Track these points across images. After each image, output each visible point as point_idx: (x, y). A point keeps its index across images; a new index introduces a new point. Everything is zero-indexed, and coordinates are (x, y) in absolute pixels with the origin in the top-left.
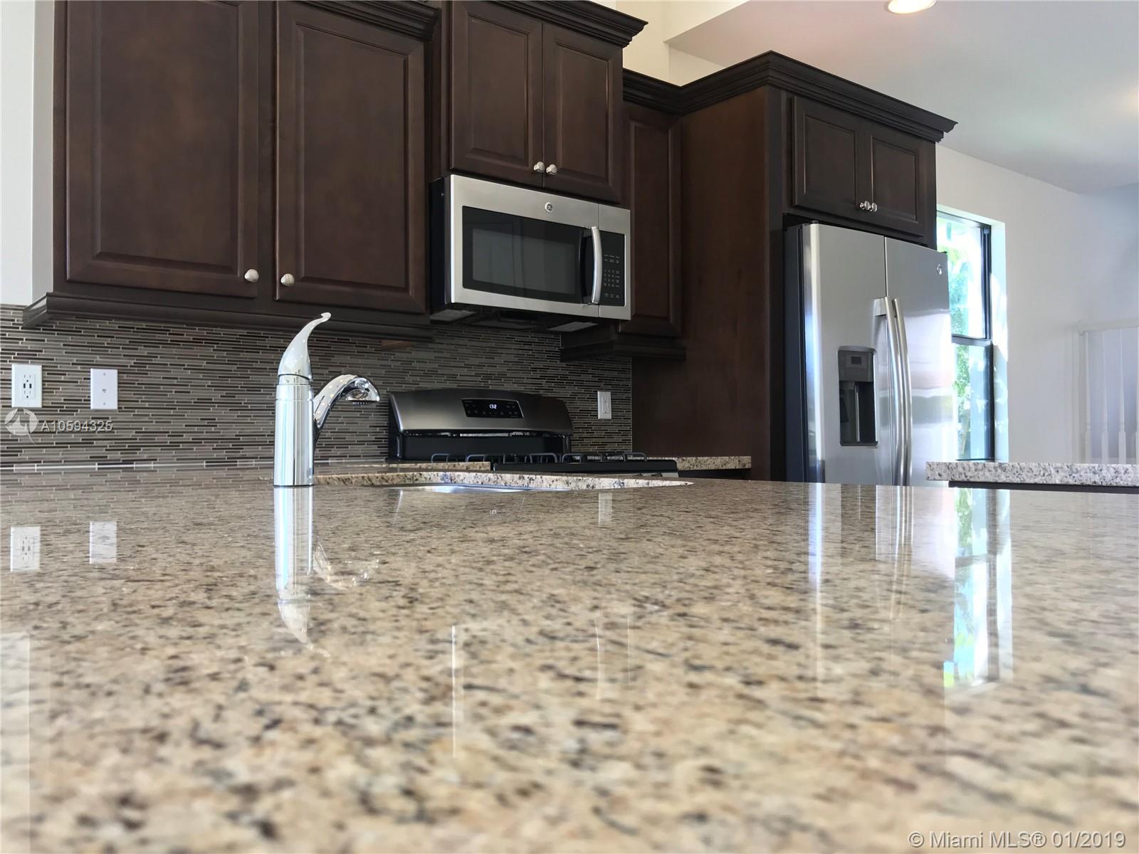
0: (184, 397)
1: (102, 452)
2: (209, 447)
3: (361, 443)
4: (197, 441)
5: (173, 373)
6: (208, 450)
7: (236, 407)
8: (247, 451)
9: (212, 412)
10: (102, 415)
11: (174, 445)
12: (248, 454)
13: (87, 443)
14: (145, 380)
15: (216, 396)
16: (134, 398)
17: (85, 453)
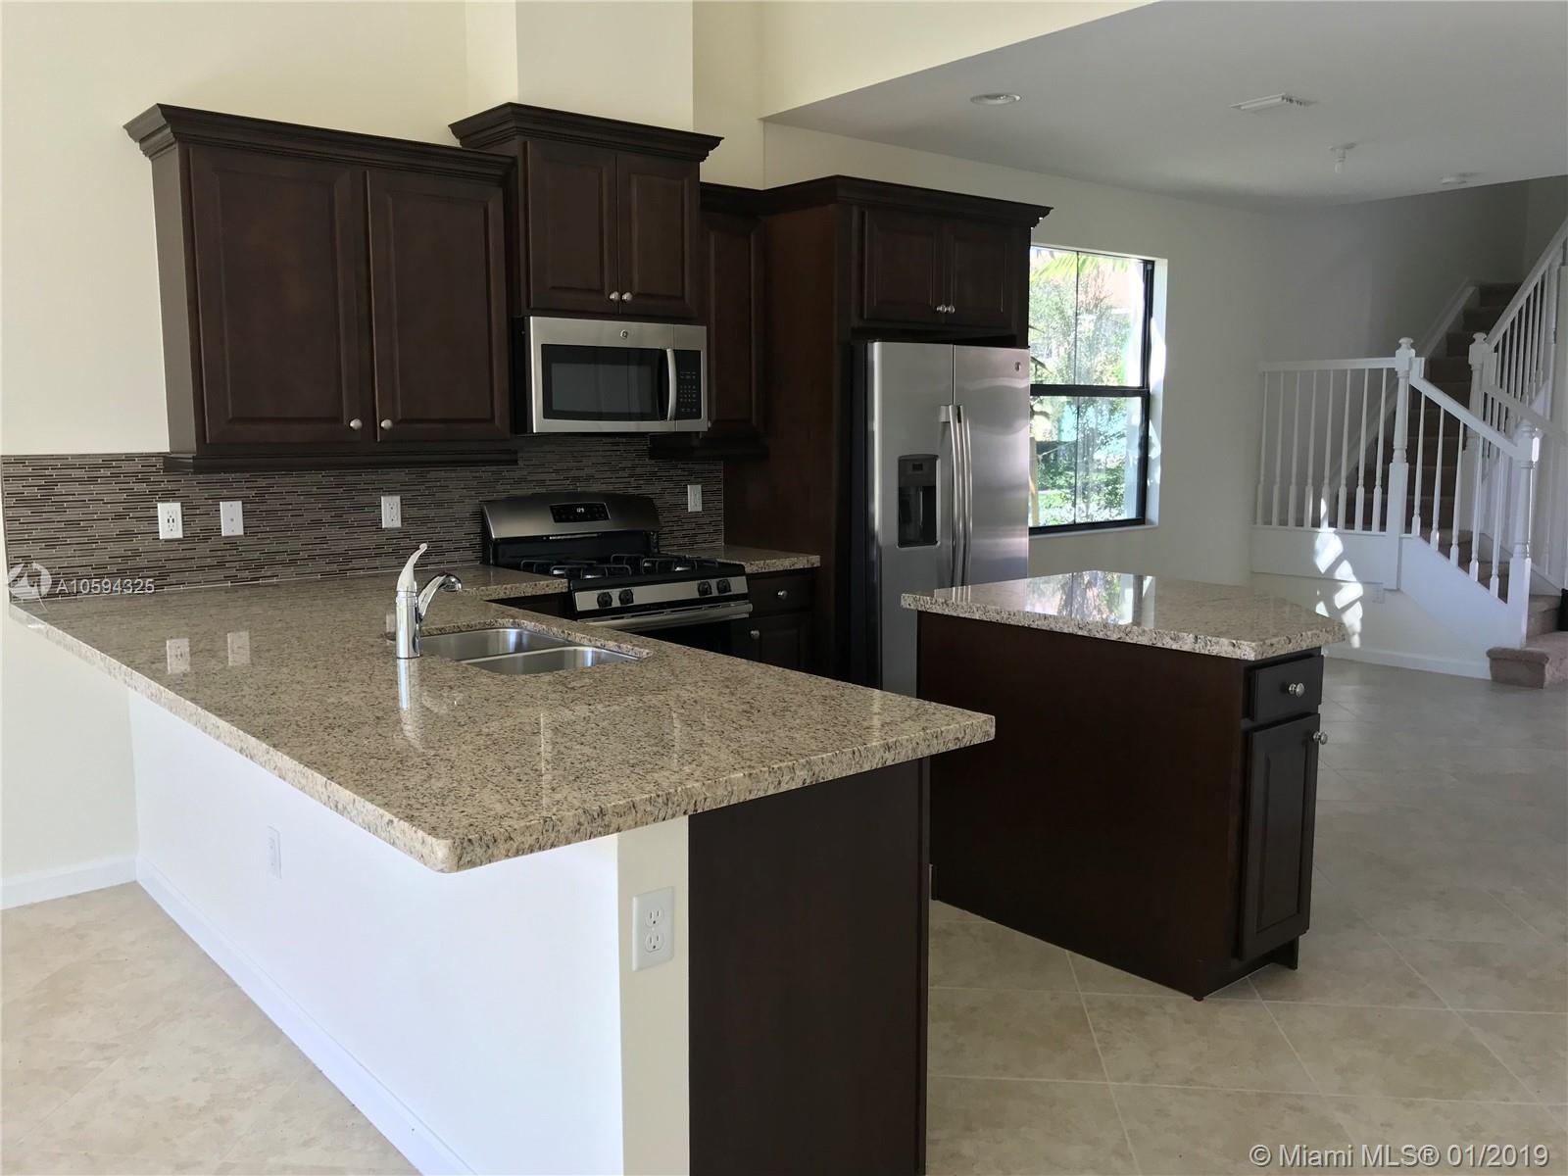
0: (299, 520)
1: (234, 572)
2: (322, 562)
3: (457, 549)
4: (312, 558)
5: (289, 499)
6: (322, 565)
7: (344, 525)
8: (355, 563)
9: (324, 531)
10: (232, 542)
11: (293, 562)
12: (357, 566)
13: (221, 565)
14: (264, 508)
15: (326, 517)
16: (257, 523)
17: (220, 574)
